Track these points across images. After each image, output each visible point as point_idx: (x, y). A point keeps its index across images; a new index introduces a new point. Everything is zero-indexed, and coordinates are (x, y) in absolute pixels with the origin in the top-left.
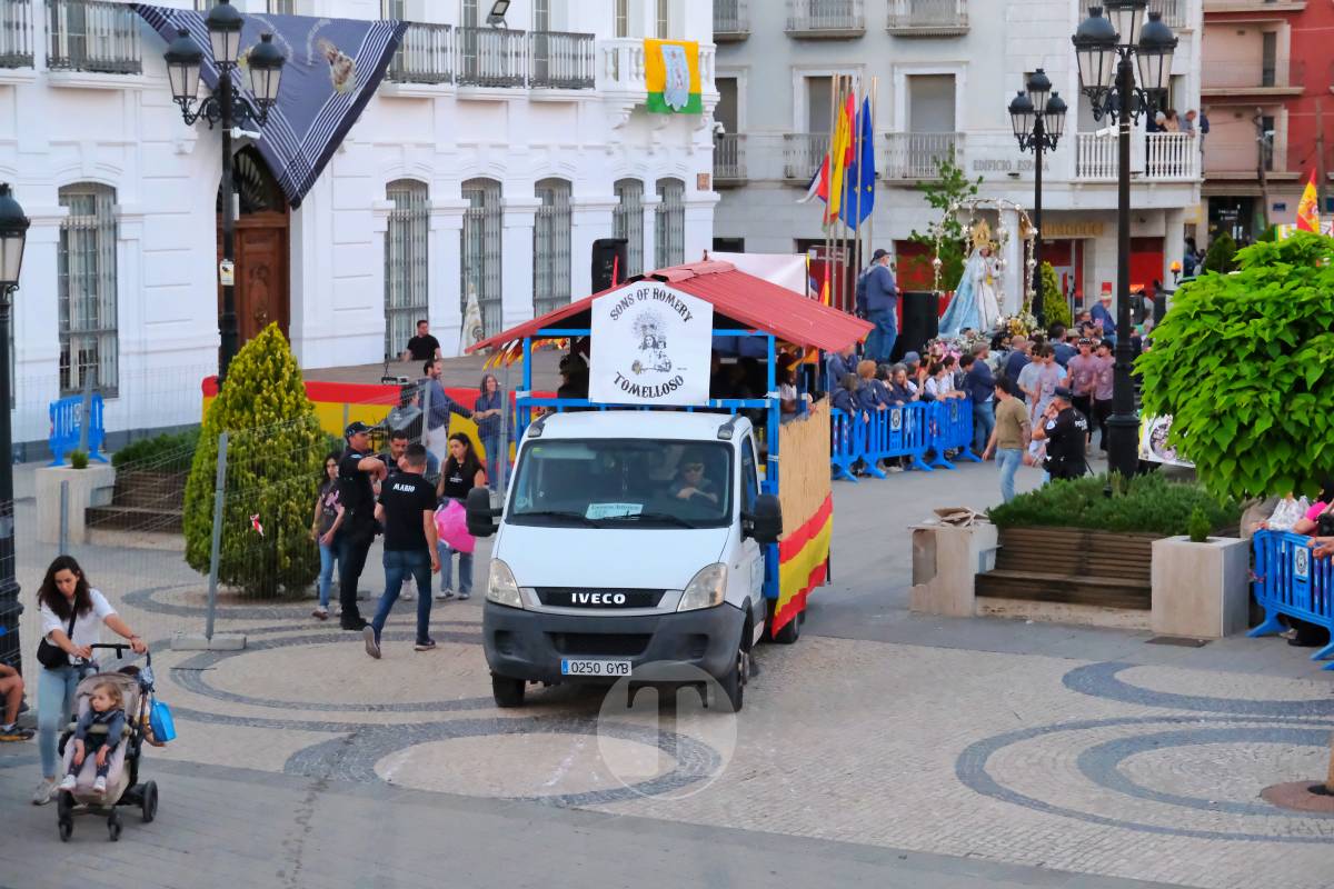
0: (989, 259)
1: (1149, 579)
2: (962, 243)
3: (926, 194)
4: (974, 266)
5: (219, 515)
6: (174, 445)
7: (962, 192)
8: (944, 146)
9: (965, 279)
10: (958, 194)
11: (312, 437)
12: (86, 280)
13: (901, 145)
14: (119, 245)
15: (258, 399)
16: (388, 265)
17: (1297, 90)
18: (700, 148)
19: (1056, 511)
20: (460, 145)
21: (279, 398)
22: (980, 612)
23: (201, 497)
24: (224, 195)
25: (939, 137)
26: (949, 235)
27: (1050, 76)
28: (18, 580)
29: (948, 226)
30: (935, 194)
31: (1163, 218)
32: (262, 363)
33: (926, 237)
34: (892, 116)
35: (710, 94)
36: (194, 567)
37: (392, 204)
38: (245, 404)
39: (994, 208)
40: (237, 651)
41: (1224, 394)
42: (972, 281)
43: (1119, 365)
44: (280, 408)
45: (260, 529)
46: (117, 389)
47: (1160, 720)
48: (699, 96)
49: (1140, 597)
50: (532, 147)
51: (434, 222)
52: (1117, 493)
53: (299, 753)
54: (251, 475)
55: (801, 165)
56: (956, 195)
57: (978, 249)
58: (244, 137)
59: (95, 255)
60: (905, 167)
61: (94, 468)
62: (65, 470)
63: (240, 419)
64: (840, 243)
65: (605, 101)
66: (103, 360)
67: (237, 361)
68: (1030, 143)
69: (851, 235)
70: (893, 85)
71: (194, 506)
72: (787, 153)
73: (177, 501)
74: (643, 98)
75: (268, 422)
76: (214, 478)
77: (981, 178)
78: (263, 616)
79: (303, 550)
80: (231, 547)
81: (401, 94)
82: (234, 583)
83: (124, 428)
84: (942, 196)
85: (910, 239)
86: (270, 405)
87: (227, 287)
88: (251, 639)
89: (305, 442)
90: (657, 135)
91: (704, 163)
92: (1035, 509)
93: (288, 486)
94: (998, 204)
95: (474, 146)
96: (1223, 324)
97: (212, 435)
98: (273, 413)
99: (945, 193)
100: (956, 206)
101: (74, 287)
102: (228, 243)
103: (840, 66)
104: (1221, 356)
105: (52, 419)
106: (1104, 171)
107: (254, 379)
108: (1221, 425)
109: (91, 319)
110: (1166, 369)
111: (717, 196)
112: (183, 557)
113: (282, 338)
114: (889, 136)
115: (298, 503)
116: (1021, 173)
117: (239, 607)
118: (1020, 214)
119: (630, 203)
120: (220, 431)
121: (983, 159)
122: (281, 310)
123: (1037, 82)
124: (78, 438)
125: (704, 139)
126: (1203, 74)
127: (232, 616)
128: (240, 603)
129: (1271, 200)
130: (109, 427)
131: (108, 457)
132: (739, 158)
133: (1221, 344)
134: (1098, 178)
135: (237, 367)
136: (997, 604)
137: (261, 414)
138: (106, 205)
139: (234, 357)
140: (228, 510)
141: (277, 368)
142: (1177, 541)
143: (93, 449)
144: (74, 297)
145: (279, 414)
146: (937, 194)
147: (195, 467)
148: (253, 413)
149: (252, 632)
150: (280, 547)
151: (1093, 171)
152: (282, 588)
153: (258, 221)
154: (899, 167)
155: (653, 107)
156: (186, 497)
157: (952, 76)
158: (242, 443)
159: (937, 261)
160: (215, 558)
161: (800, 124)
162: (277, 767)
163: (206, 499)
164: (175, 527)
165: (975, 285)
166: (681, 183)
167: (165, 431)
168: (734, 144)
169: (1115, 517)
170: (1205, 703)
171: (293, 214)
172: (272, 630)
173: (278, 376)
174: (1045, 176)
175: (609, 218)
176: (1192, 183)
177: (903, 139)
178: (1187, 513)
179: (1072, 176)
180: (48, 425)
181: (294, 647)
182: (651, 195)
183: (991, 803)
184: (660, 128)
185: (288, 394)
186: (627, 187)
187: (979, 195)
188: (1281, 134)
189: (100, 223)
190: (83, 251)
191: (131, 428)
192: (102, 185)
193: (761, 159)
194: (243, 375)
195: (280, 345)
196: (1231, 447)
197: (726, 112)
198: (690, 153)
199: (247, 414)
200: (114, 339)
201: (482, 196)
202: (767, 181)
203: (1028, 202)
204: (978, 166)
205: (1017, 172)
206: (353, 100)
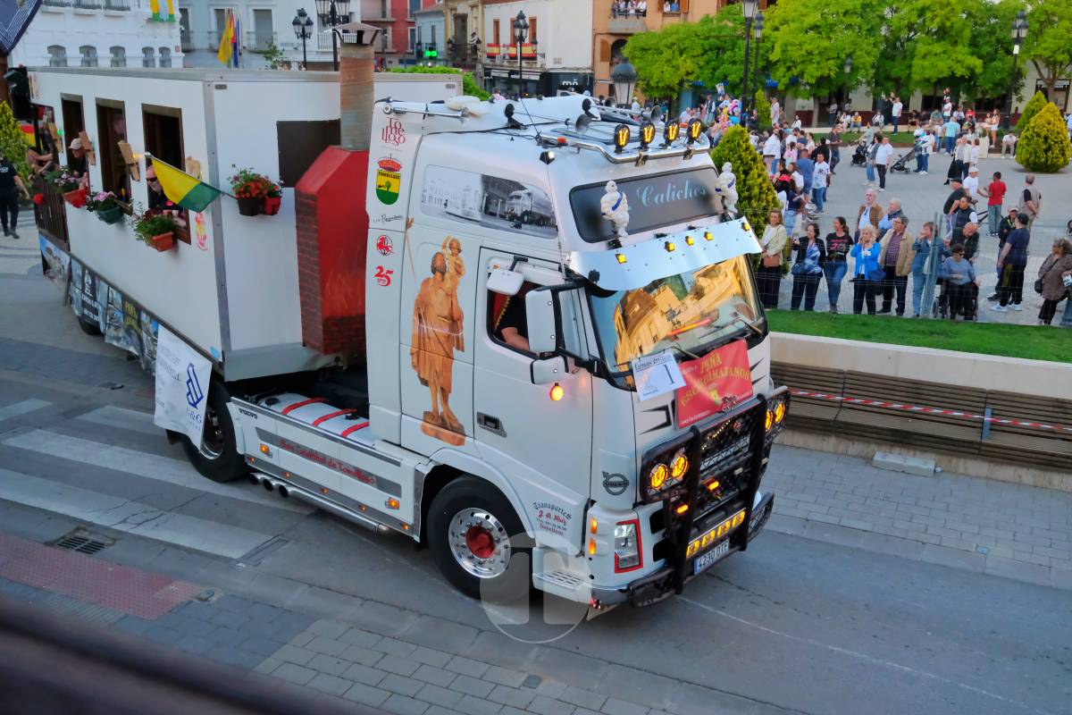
3: (262, 55)
8: (270, 37)
11: (26, 146)
13: (253, 36)
17: (393, 20)
18: (175, 36)
20: (78, 32)
25: (267, 33)
27: (306, 11)
34: (248, 24)
35: (178, 15)
37: (50, 55)
39: (289, 60)
50: (107, 34)
53: (33, 267)
55: (214, 42)
60: (255, 45)
65: (136, 16)
68: (301, 36)
70: (248, 13)
72: (209, 38)
74: (151, 16)
75: (6, 141)
77: (283, 49)
81: (50, 11)
89: (23, 148)
90: (158, 31)
91: (179, 44)
94: (290, 58)
95: (83, 33)
100: (275, 59)
103: (228, 5)
106: (328, 48)
111: (183, 55)
114: (248, 33)
115: (23, 171)
119: (149, 57)
121: (284, 42)
123: (302, 13)
125: (177, 32)
126: (361, 13)
129: (388, 59)
132: (191, 40)
134: (326, 51)
146: (268, 55)
151: (324, 47)
154: (253, 45)
155: (155, 19)
157: (270, 11)
161: (214, 27)
162: (24, 272)
166: (168, 49)
168: (188, 34)
171: (8, 58)
173: (8, 122)
174: (307, 48)
177: (253, 34)
179: (317, 49)
182: (157, 54)
184: (159, 28)
186: (147, 50)
187: (284, 55)
188: (389, 35)
193: (200, 41)
197: (184, 21)
198: (171, 37)
201: (88, 53)
202: (201, 50)
203: (301, 58)
204: (283, 44)
205: (296, 47)
206: (29, 13)
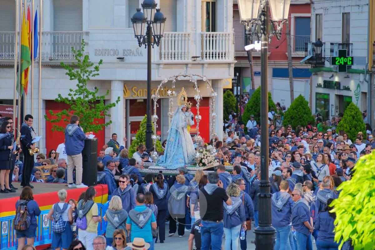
0: (187, 114)
7: (89, 69)
8: (76, 40)
10: (88, 71)
13: (48, 40)
25: (73, 34)
26: (82, 96)
29: (81, 90)
30: (73, 71)
33: (67, 99)
56: (86, 72)
60: (51, 54)
77: (101, 61)
84: (77, 72)
85: (57, 99)
99: (79, 70)
106: (176, 56)
116: (125, 57)
121: (101, 49)
123: (149, 2)
134: (176, 61)
151: (170, 56)
154: (48, 54)
177: (49, 36)
205: (122, 57)
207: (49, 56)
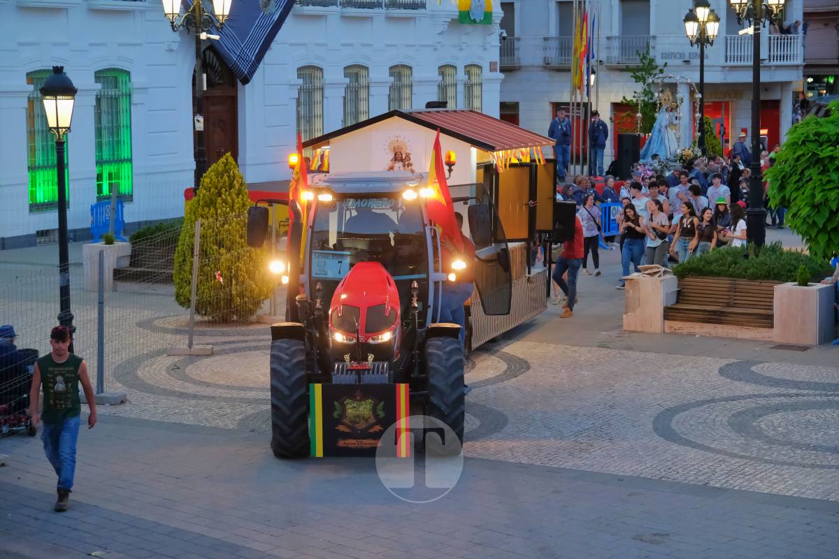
0: (671, 114)
1: (772, 309)
2: (654, 104)
3: (632, 74)
4: (662, 118)
5: (196, 272)
6: (167, 228)
7: (654, 72)
8: (643, 44)
9: (656, 125)
12: (113, 129)
13: (616, 44)
14: (132, 106)
15: (219, 200)
16: (298, 119)
18: (492, 46)
19: (714, 267)
20: (343, 45)
21: (232, 200)
22: (667, 331)
23: (184, 260)
24: (197, 75)
25: (640, 38)
26: (646, 99)
28: (73, 312)
29: (646, 93)
30: (637, 74)
31: (779, 87)
32: (222, 178)
33: (632, 101)
34: (611, 25)
35: (498, 13)
36: (182, 304)
37: (301, 81)
38: (211, 203)
39: (674, 81)
40: (207, 356)
41: (821, 192)
42: (661, 126)
43: (753, 177)
44: (233, 206)
45: (221, 280)
46: (132, 196)
47: (779, 395)
48: (491, 13)
49: (767, 320)
50: (387, 46)
51: (327, 92)
52: (752, 256)
53: (247, 417)
54: (215, 247)
55: (553, 55)
56: (651, 74)
57: (664, 108)
58: (209, 39)
59: (118, 113)
60: (619, 58)
61: (118, 244)
62: (100, 245)
63: (209, 212)
64: (578, 104)
65: (432, 16)
66: (123, 178)
67: (205, 177)
68: (697, 41)
69: (586, 100)
70: (611, 7)
71: (180, 266)
72: (545, 49)
73: (170, 263)
74: (456, 15)
75: (225, 214)
76: (193, 249)
77: (666, 64)
78: (223, 334)
79: (248, 294)
80: (204, 292)
81: (306, 13)
82: (205, 315)
83: (136, 220)
84: (642, 75)
85: (622, 102)
86: (226, 204)
87: (199, 132)
88: (216, 348)
90: (464, 38)
91: (495, 55)
92: (701, 266)
93: (238, 253)
94: (677, 78)
95: (351, 45)
96: (821, 148)
97: (191, 222)
98: (228, 209)
99: (644, 73)
100: (650, 81)
101: (104, 133)
102: (200, 105)
104: (819, 169)
105: (92, 215)
106: (743, 59)
107: (216, 188)
108: (819, 211)
109: (116, 153)
110: (784, 176)
111: (502, 76)
112: (174, 298)
113: (234, 163)
114: (608, 38)
115: (244, 265)
116: (691, 60)
117: (209, 329)
118: (690, 85)
119: (449, 80)
120: (196, 220)
121: (667, 52)
122: (232, 145)
123: (701, 3)
124: (109, 226)
125: (495, 41)
127: (204, 334)
128: (209, 326)
130: (127, 219)
131: (127, 238)
132: (516, 52)
133: (819, 161)
134: (739, 63)
135: (206, 180)
136: (677, 325)
137: (221, 209)
138: (124, 82)
139: (204, 175)
140: (201, 269)
141: (230, 182)
142: (789, 285)
143: (117, 232)
144: (105, 139)
145: (232, 209)
146: (639, 74)
147: (180, 243)
148: (216, 208)
149: (216, 344)
150: (234, 292)
151: (736, 58)
152: (235, 317)
153: (218, 92)
154: (615, 58)
155: (464, 19)
156: (175, 261)
157: (648, 1)
158: (210, 227)
159: (639, 115)
160: (194, 299)
161: (553, 31)
162: (233, 426)
163: (188, 262)
164: (168, 280)
165: (663, 130)
166: (480, 67)
167: (161, 222)
168: (512, 44)
169: (751, 270)
170: (808, 385)
171: (240, 88)
172: (229, 343)
173: (231, 186)
174: (706, 62)
175: (436, 89)
176: (798, 66)
177: (617, 40)
178: (796, 268)
179: (722, 62)
180: (90, 218)
181: (243, 353)
182: (461, 75)
183: (675, 447)
184: (467, 34)
185: (238, 197)
186: (446, 69)
187: (664, 74)
189: (121, 93)
190: (110, 111)
191: (141, 220)
192: (122, 70)
193: (530, 52)
194: (210, 186)
195: (232, 167)
196: (825, 225)
197: (507, 23)
198: (485, 49)
199: (212, 209)
200: (130, 165)
201: (357, 75)
202: (533, 66)
203: (695, 78)
204: (664, 56)
205: (688, 60)
206: (276, 17)
207: (617, 60)
